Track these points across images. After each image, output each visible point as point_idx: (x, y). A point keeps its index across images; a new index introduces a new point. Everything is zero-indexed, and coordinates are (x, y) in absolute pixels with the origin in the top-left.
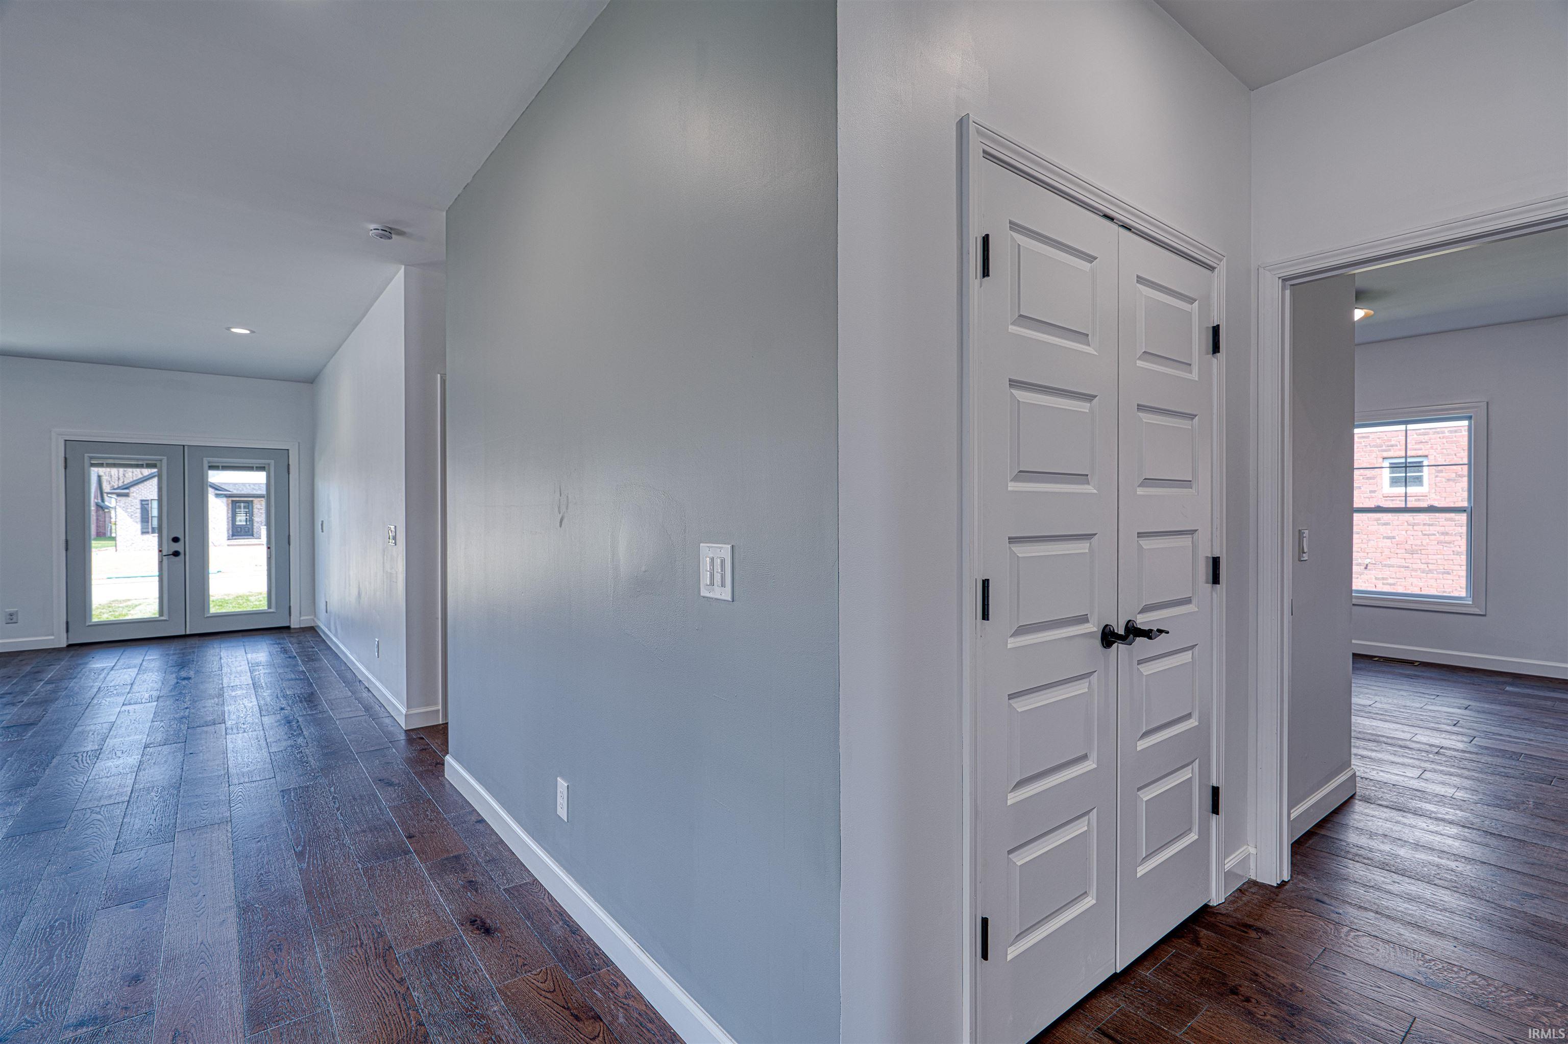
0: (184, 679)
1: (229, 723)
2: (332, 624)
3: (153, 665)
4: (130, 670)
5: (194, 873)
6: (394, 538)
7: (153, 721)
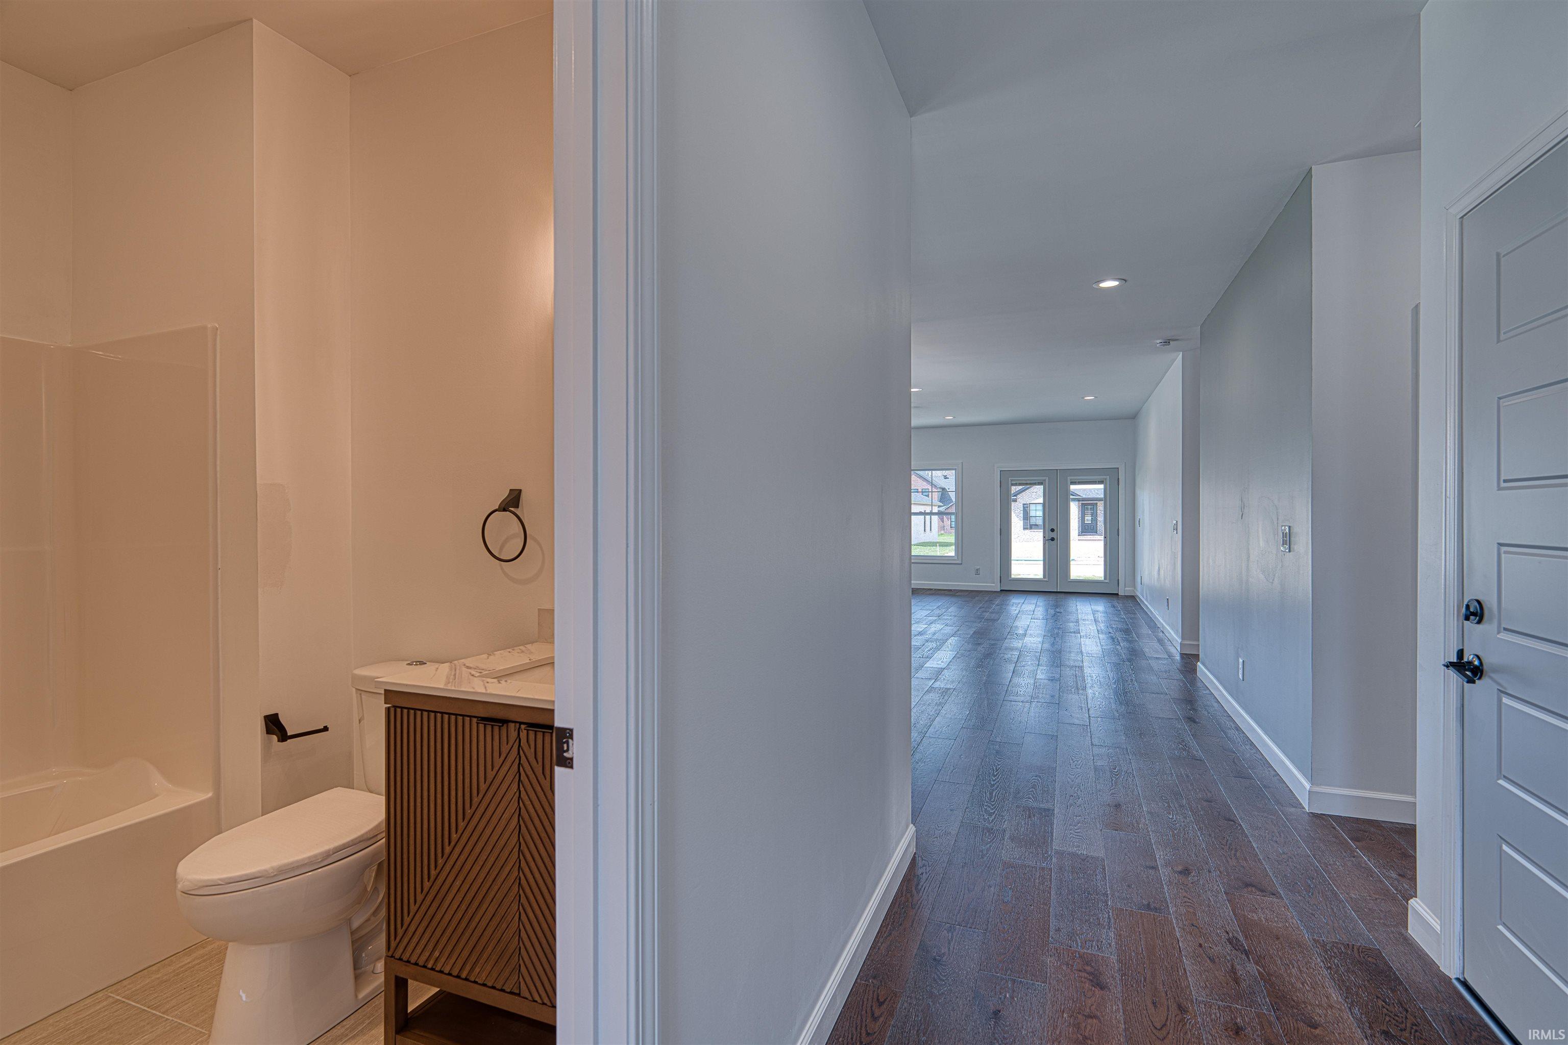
0: (1058, 612)
1: (1082, 634)
2: (1145, 592)
6: (1177, 530)
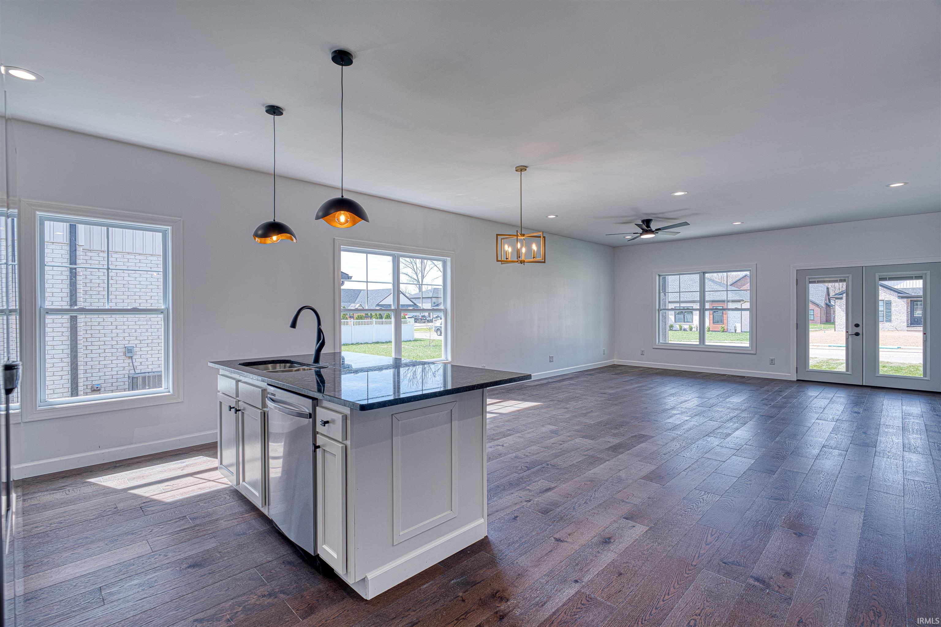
1: (878, 449)
3: (838, 400)
4: (825, 400)
5: (833, 533)
7: (831, 433)
